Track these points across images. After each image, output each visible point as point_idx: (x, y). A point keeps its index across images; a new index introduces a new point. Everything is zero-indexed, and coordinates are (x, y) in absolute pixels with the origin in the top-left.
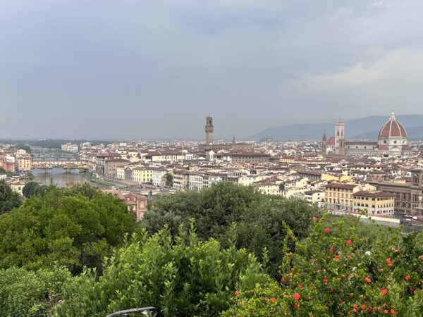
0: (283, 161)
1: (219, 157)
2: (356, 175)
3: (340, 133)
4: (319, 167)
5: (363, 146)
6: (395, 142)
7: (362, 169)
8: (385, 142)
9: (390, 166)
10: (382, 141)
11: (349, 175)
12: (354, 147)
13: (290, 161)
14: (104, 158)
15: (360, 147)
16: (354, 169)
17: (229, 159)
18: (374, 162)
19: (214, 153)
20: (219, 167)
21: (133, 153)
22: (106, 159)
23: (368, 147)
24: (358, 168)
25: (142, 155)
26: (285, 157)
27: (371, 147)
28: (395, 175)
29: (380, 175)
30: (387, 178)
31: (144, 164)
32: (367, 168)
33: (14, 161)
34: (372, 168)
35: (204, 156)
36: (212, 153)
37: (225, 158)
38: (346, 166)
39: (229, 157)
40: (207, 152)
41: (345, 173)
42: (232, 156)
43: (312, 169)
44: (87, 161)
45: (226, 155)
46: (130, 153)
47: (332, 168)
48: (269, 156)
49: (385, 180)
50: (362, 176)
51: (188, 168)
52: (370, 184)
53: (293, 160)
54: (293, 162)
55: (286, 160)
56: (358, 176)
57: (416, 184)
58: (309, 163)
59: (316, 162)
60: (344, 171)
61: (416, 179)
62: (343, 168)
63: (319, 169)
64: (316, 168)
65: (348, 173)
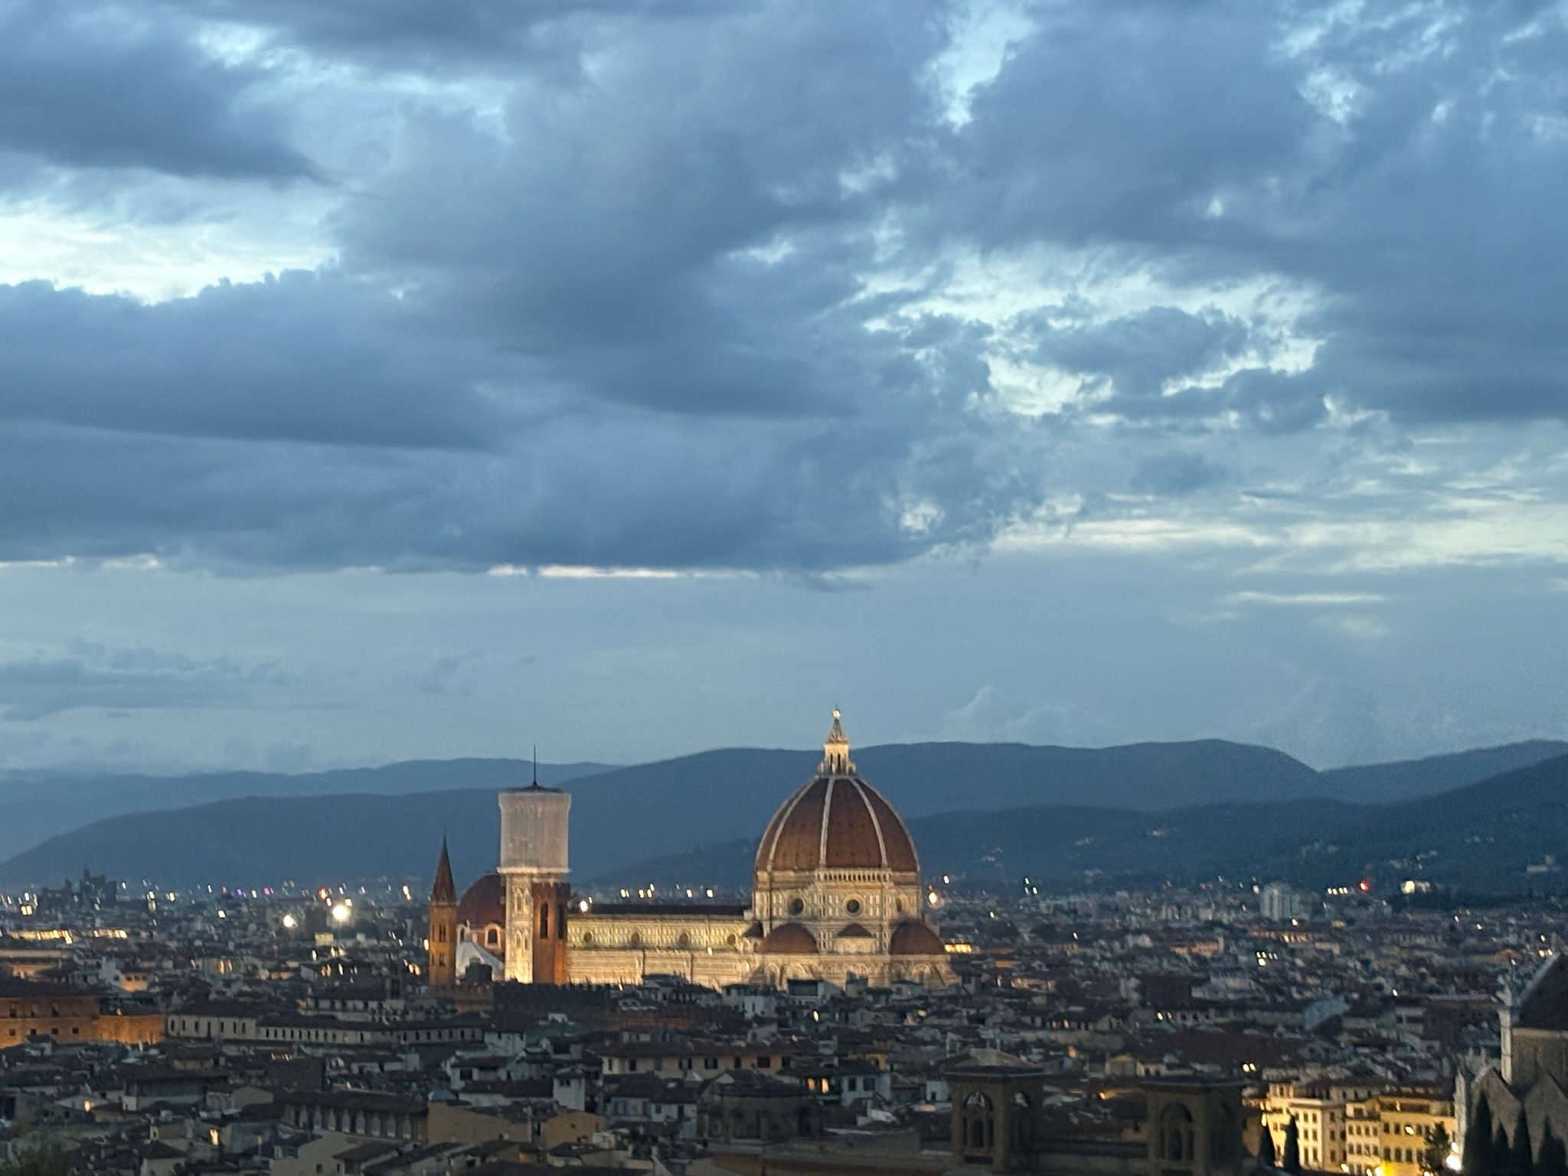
0: (189, 1026)
2: (634, 1107)
8: (796, 906)
10: (780, 897)
11: (591, 1108)
12: (619, 932)
15: (651, 932)
23: (700, 936)
26: (202, 1002)
27: (716, 936)
34: (726, 1064)
38: (576, 1052)
41: (570, 1096)
47: (489, 1068)
53: (251, 1024)
54: (251, 1035)
55: (204, 1022)
56: (646, 1113)
57: (979, 1153)
58: (352, 1038)
59: (391, 1030)
60: (566, 1081)
61: (978, 1126)
62: (560, 1065)
63: (413, 1076)
64: (395, 1066)
65: (591, 1094)
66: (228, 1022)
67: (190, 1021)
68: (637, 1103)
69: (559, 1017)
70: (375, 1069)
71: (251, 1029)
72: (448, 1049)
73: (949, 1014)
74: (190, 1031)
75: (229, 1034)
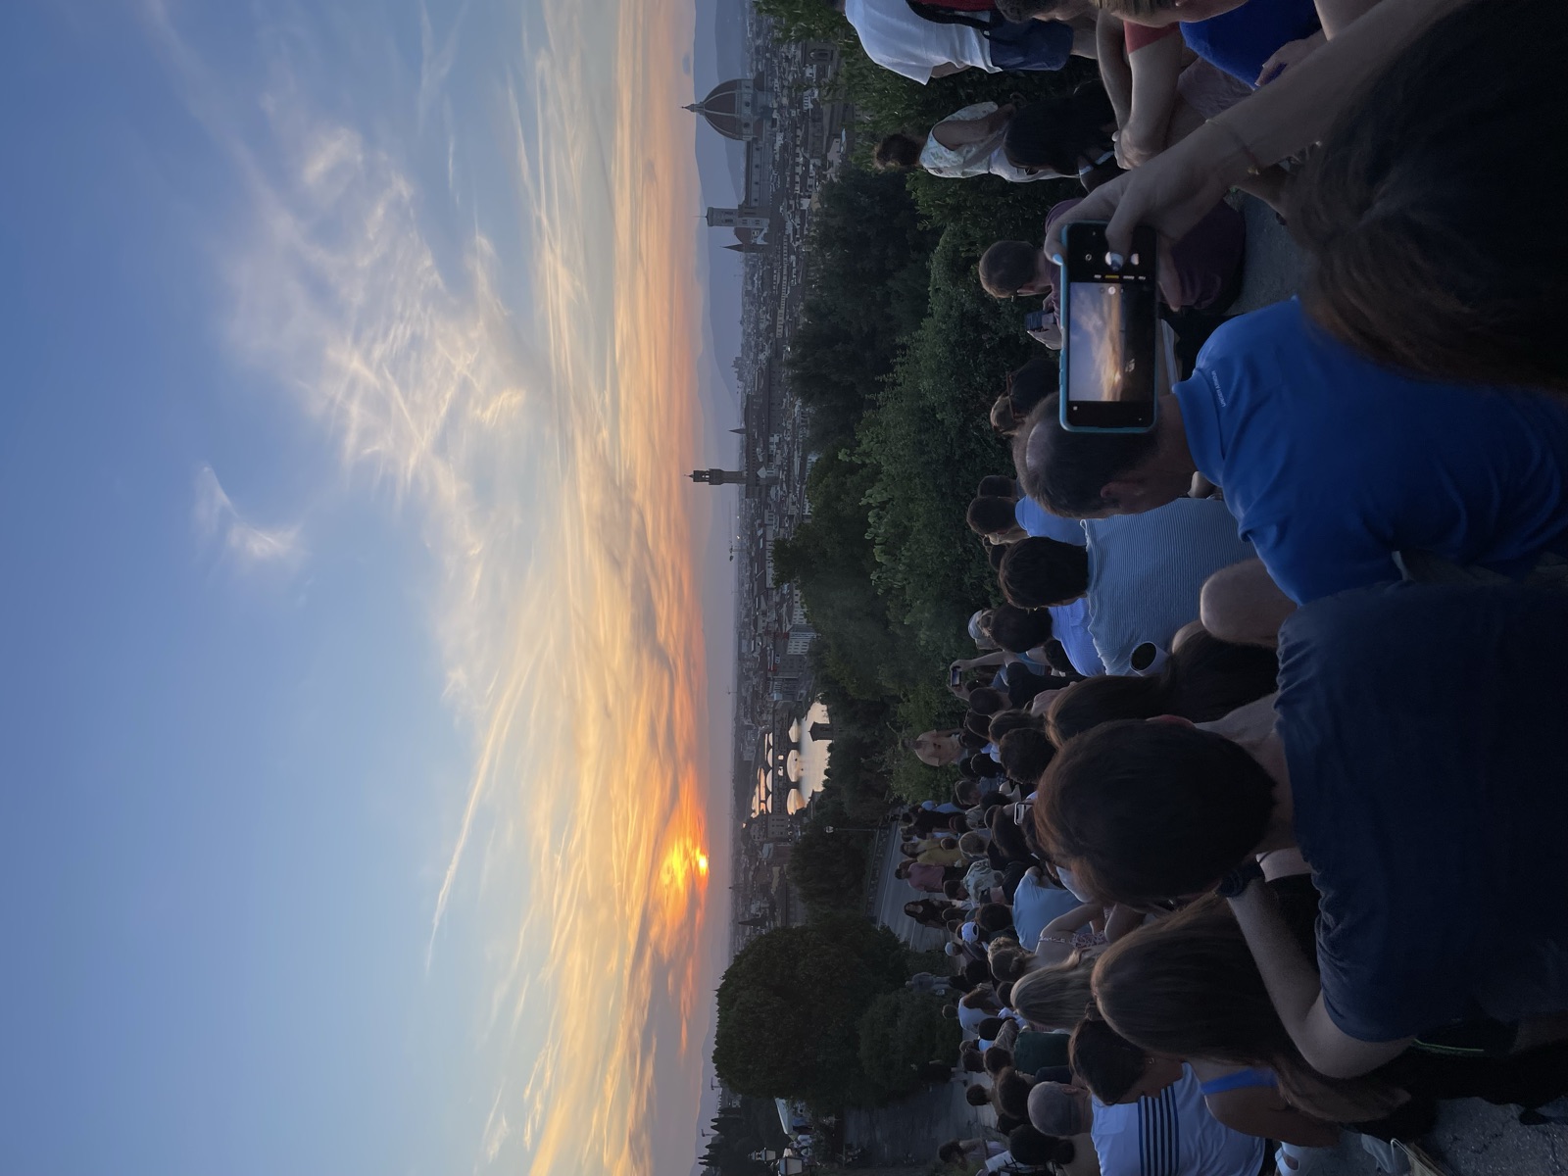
0: (779, 333)
1: (770, 458)
2: (810, 182)
3: (728, 217)
4: (793, 257)
5: (755, 170)
6: (747, 104)
7: (799, 170)
8: (747, 125)
9: (794, 113)
10: (744, 130)
11: (810, 197)
12: (755, 188)
13: (781, 320)
14: (769, 679)
15: (755, 178)
16: (797, 188)
17: (775, 439)
18: (784, 147)
19: (763, 469)
20: (790, 459)
21: (761, 624)
22: (770, 675)
23: (756, 160)
24: (798, 179)
25: (763, 606)
26: (772, 328)
27: (756, 154)
28: (814, 101)
29: (811, 130)
30: (817, 116)
31: (779, 605)
32: (797, 160)
33: (771, 845)
34: (798, 150)
35: (768, 488)
36: (762, 473)
37: (773, 447)
38: (792, 202)
39: (771, 439)
40: (761, 483)
41: (805, 203)
42: (769, 433)
43: (797, 272)
44: (775, 711)
45: (766, 447)
46: (760, 631)
47: (795, 231)
48: (769, 360)
49: (820, 120)
50: (811, 167)
51: (791, 517)
52: (828, 150)
53: (779, 311)
54: (783, 312)
55: (778, 326)
56: (812, 177)
57: (830, 55)
58: (785, 278)
59: (782, 265)
60: (800, 205)
61: (821, 54)
62: (796, 208)
63: (797, 258)
64: (794, 263)
65: (805, 197)
66: (779, 318)
67: (778, 330)
68: (809, 180)
69: (781, 209)
70: (794, 271)
71: (781, 311)
72: (790, 245)
73: (784, 69)
74: (781, 330)
75: (782, 318)
